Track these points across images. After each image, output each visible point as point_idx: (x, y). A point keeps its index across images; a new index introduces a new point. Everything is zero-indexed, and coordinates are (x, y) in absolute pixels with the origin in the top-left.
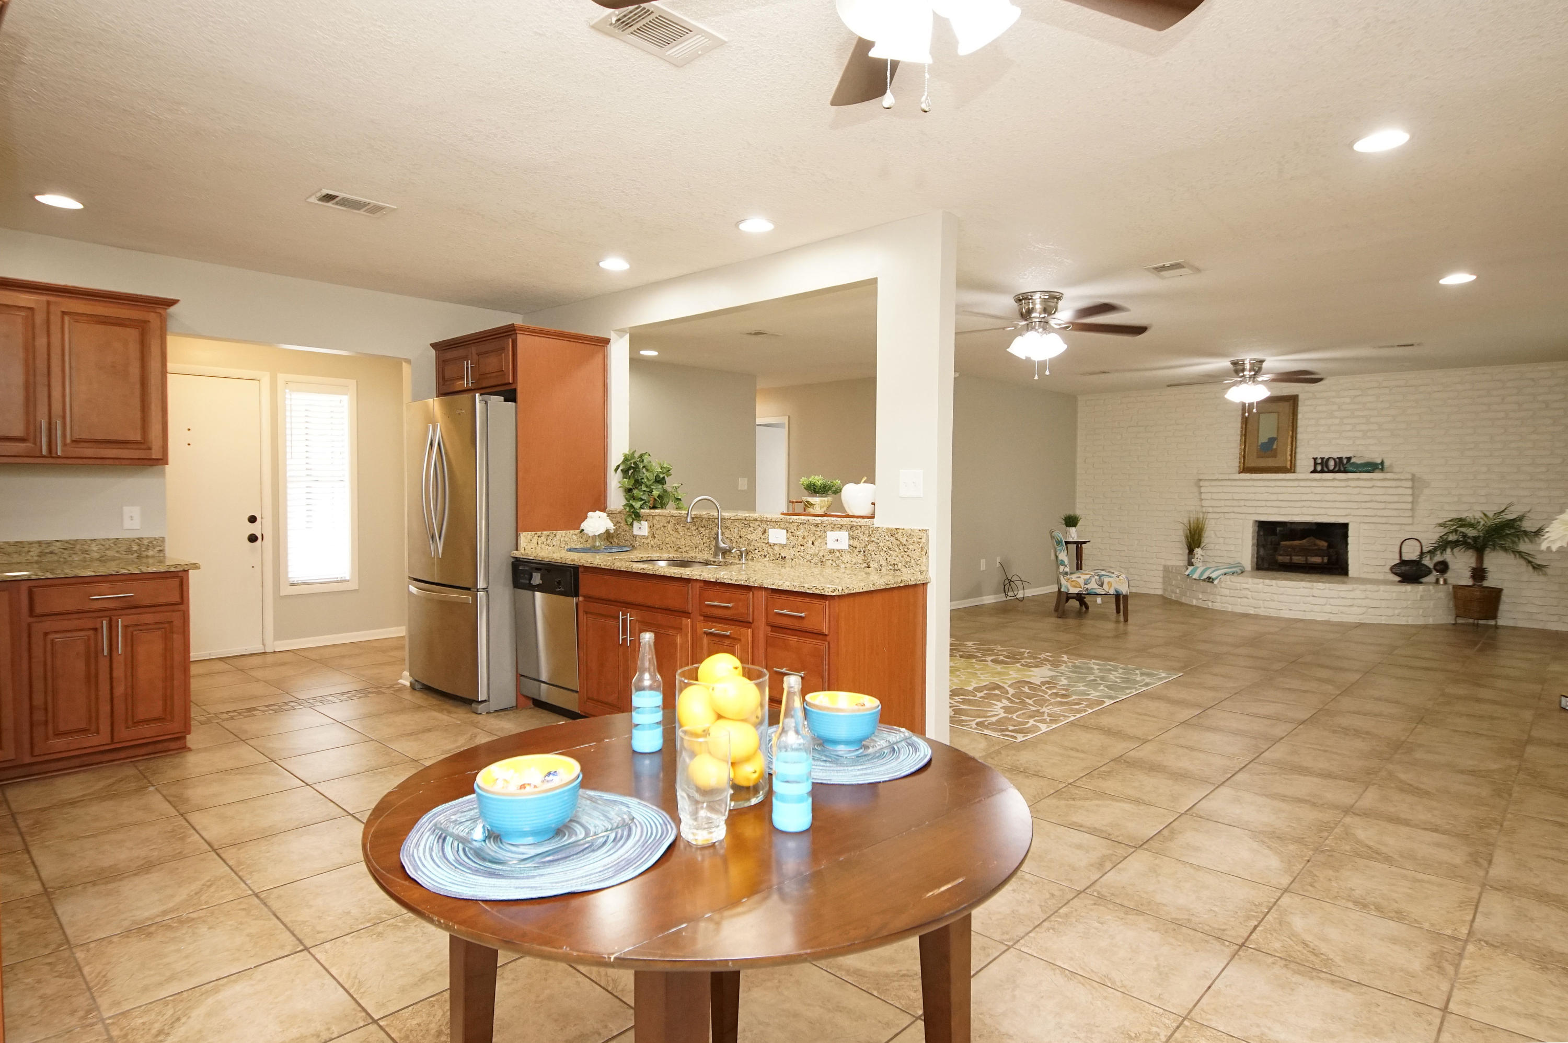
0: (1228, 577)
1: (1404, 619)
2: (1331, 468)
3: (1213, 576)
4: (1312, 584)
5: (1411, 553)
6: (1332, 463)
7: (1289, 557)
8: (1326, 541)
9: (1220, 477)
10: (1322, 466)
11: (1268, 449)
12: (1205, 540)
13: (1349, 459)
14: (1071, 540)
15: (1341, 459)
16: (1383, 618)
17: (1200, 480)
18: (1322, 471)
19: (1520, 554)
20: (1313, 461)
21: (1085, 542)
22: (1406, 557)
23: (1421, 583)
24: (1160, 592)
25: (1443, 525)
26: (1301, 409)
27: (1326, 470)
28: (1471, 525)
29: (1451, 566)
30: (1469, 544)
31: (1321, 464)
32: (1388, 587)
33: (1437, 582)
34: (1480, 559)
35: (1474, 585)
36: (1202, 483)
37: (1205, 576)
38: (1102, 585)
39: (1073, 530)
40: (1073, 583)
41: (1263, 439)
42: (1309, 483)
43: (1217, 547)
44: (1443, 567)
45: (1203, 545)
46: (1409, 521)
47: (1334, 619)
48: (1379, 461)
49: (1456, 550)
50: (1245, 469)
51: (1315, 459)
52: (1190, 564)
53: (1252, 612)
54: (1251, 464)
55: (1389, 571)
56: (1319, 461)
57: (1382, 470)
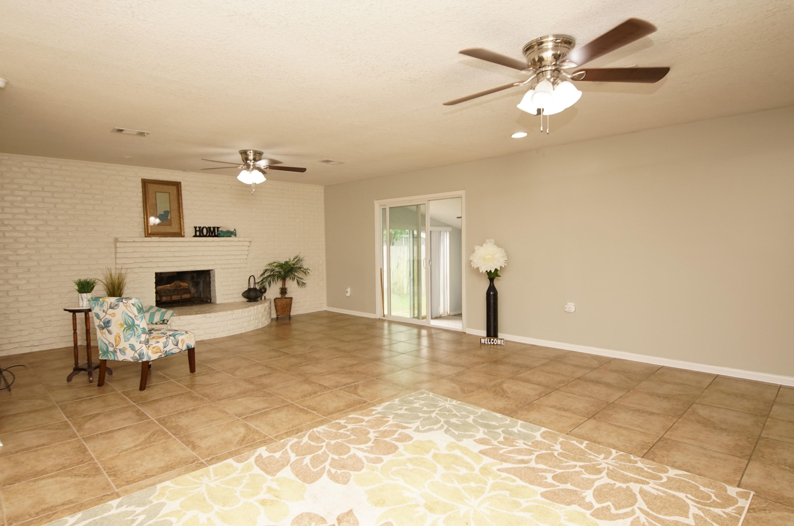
2: (205, 233)
6: (205, 231)
9: (131, 240)
10: (200, 232)
11: (165, 219)
15: (210, 228)
18: (200, 236)
19: (297, 279)
20: (194, 229)
26: (184, 193)
27: (202, 235)
30: (277, 276)
32: (246, 307)
34: (284, 284)
35: (282, 297)
39: (86, 295)
41: (160, 212)
42: (195, 244)
48: (233, 230)
49: (274, 280)
50: (149, 234)
51: (195, 228)
54: (154, 229)
55: (241, 296)
56: (198, 229)
57: (235, 235)
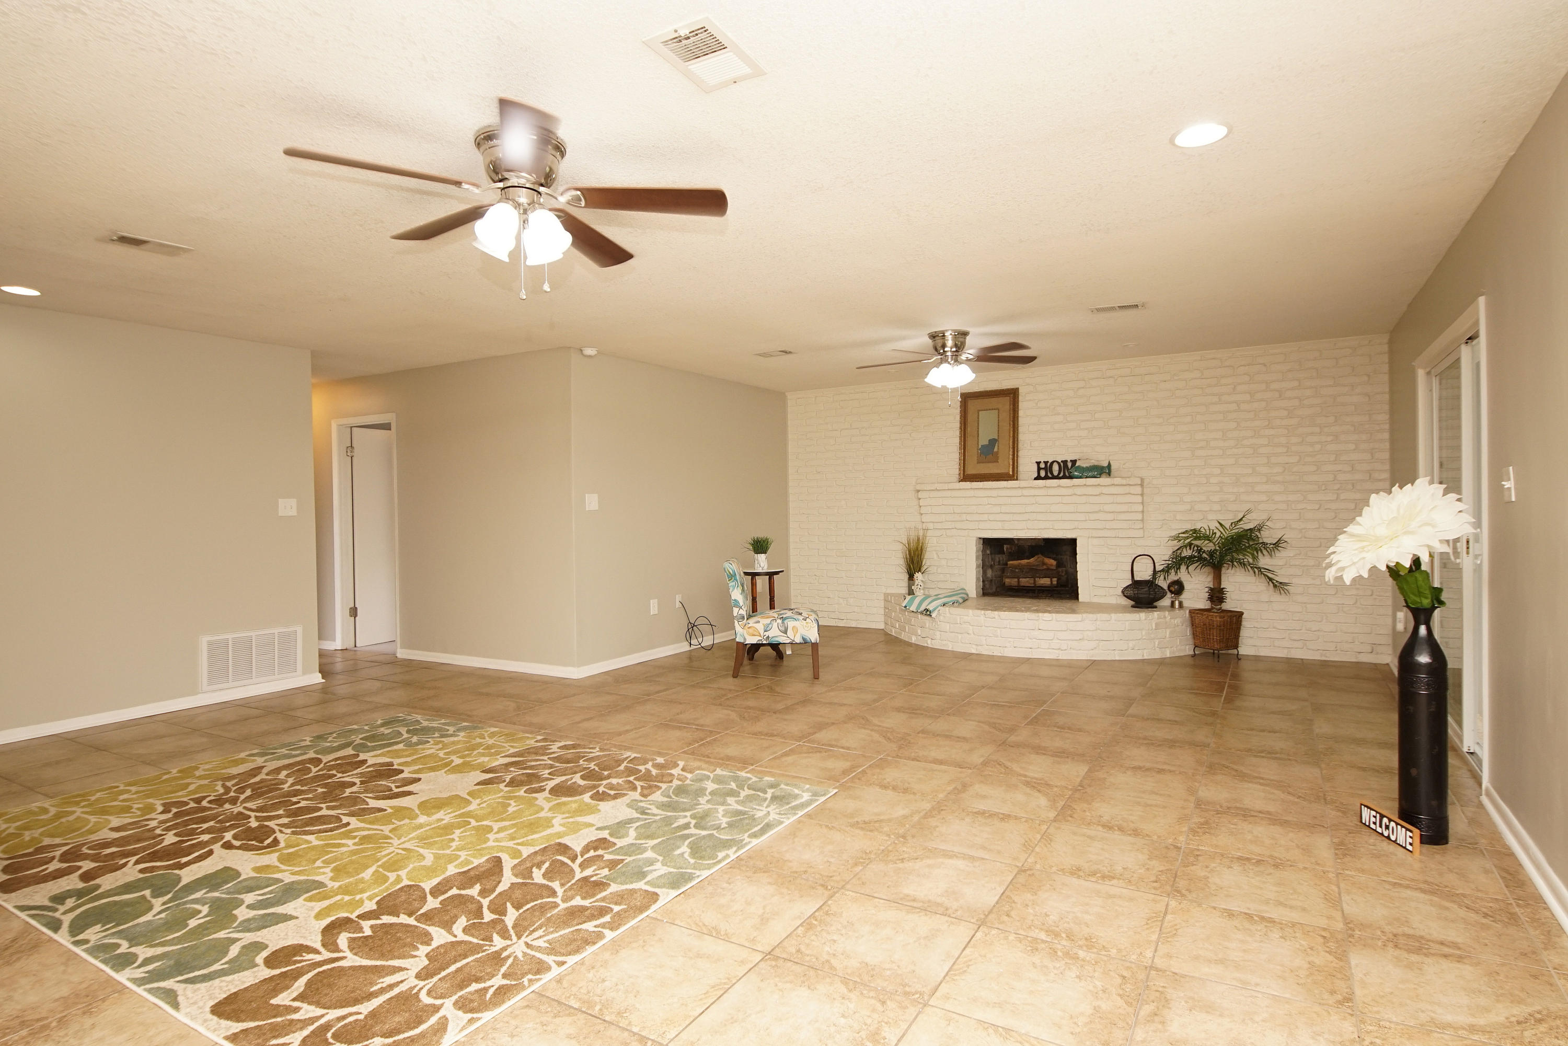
0: (946, 609)
1: (1140, 652)
2: (1056, 473)
3: (930, 608)
4: (1037, 614)
5: (1144, 573)
6: (1056, 468)
7: (1016, 580)
8: (1054, 559)
9: (939, 486)
10: (1046, 471)
11: (989, 452)
12: (926, 563)
13: (1074, 462)
14: (759, 570)
15: (1065, 462)
16: (1116, 652)
17: (918, 491)
18: (1046, 478)
19: (1260, 571)
20: (1036, 466)
21: (777, 573)
22: (1138, 577)
23: (1156, 607)
24: (882, 626)
25: (1177, 538)
26: (1022, 405)
27: (1049, 475)
28: (1207, 538)
29: (1187, 586)
30: (1205, 559)
31: (1045, 469)
32: (1121, 616)
33: (1173, 604)
34: (1218, 578)
35: (1212, 608)
36: (921, 495)
37: (922, 608)
38: (785, 632)
39: (762, 557)
40: (750, 630)
41: (984, 441)
42: (1033, 492)
43: (939, 571)
44: (1178, 588)
45: (923, 569)
46: (1140, 533)
47: (1063, 656)
48: (1106, 464)
49: (1191, 568)
50: (966, 477)
51: (1038, 463)
52: (911, 592)
53: (974, 651)
54: (971, 471)
55: (1120, 593)
56: (1042, 465)
57: (1109, 474)
